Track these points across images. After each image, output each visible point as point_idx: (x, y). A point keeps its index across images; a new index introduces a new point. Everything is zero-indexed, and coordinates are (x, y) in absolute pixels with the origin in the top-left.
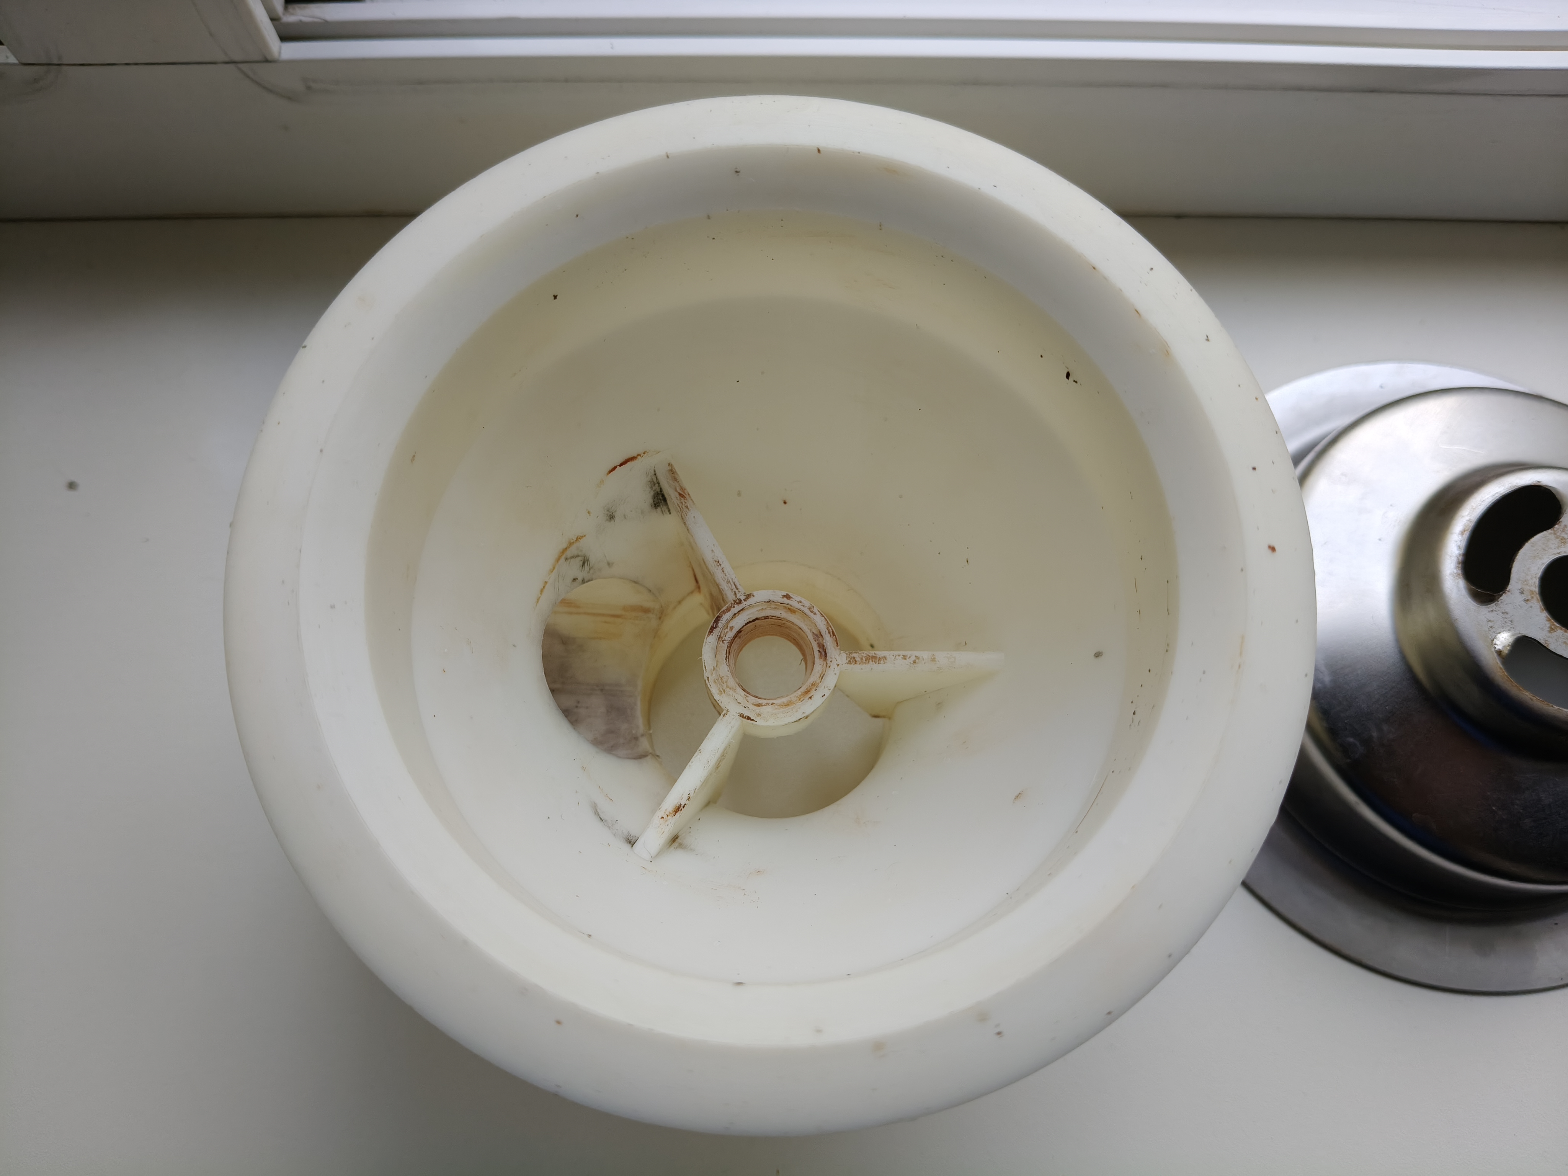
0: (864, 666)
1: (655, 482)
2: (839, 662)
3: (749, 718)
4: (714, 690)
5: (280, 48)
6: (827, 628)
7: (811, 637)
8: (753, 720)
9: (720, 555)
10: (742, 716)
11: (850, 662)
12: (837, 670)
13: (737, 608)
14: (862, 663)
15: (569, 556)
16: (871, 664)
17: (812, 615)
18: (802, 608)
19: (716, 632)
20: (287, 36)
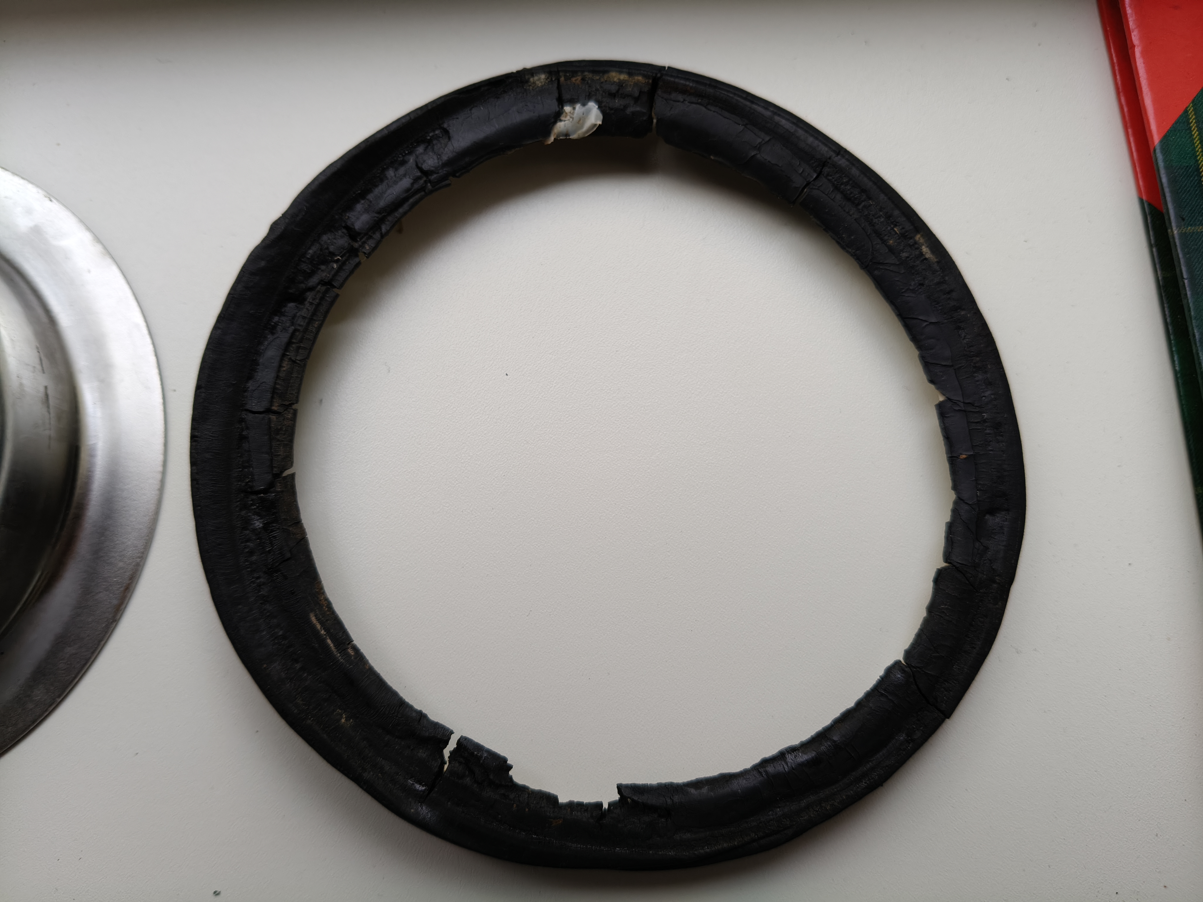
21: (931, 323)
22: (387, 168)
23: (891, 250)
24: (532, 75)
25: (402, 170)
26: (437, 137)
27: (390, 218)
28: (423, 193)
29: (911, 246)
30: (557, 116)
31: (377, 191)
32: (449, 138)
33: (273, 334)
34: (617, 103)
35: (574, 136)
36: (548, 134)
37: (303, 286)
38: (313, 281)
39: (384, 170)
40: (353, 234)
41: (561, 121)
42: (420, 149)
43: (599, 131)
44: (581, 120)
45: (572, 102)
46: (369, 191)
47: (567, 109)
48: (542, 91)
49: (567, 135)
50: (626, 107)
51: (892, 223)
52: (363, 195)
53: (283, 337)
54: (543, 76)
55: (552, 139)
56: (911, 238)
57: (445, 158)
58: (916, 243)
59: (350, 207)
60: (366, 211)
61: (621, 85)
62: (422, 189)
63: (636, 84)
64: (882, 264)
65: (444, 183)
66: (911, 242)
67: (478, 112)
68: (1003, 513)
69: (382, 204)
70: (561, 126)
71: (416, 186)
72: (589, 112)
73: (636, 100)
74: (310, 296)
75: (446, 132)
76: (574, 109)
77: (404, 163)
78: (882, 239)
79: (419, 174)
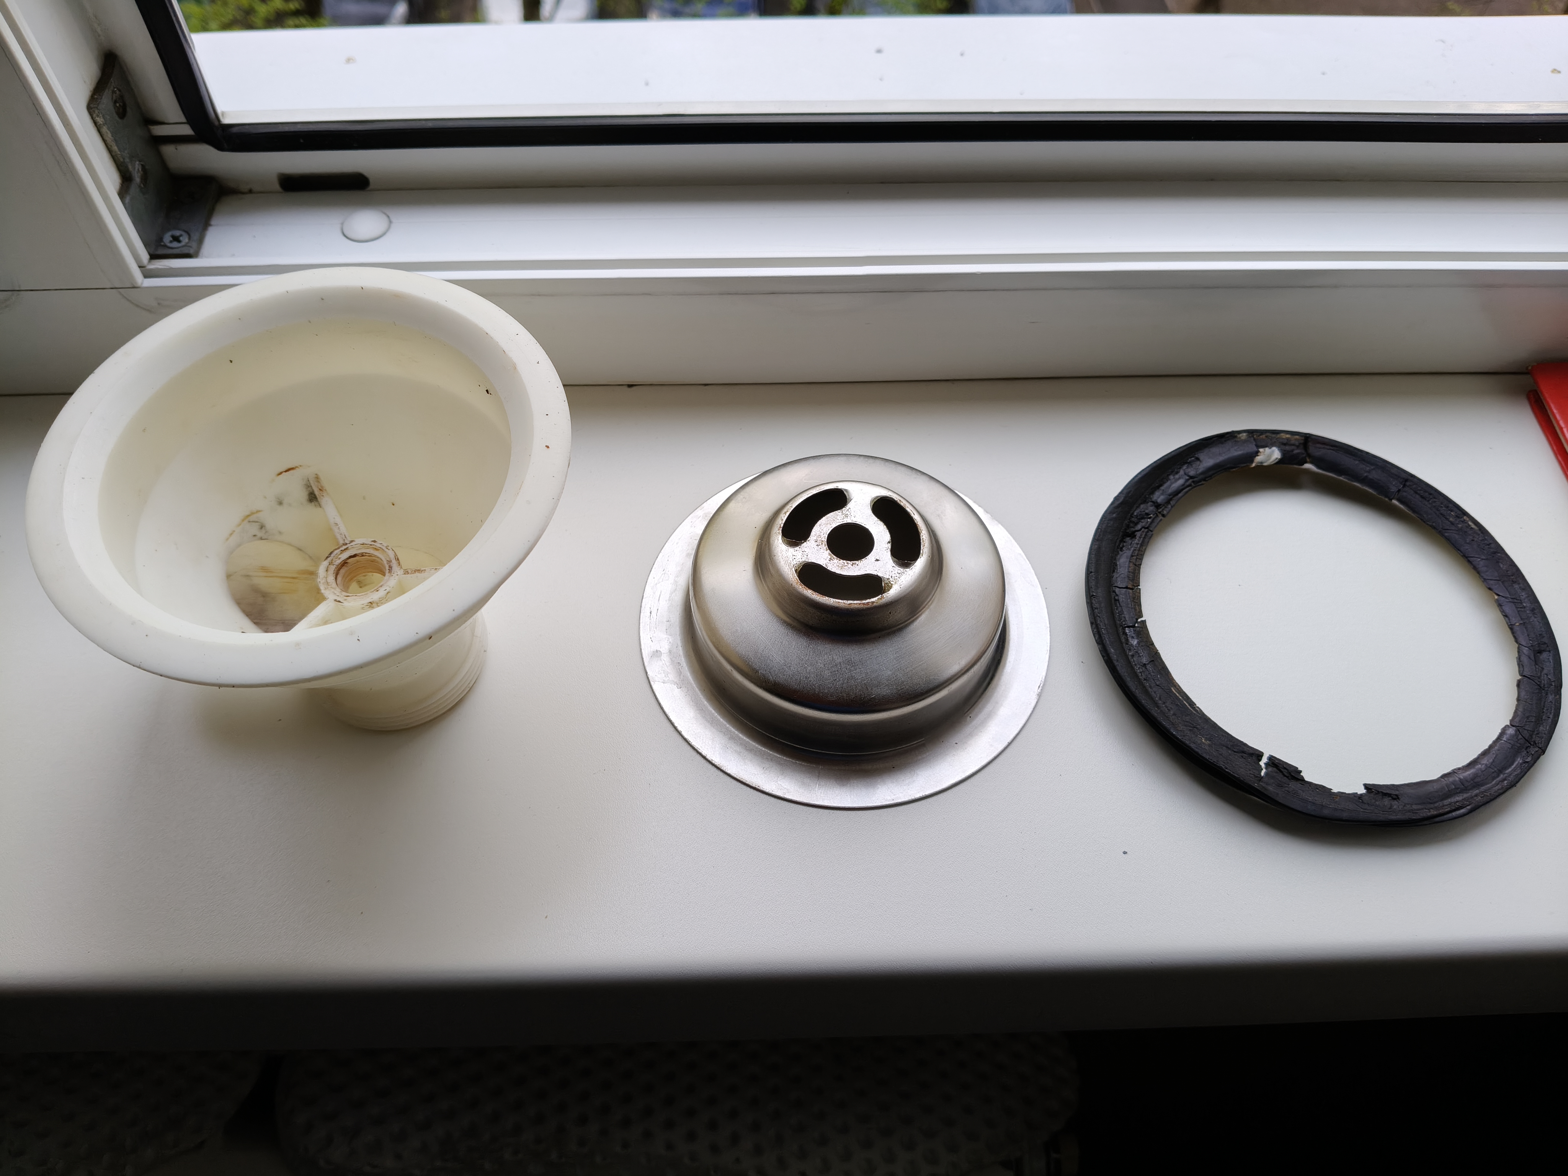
0: (412, 575)
1: (308, 486)
2: (399, 573)
3: (339, 602)
4: (322, 587)
5: (143, 281)
6: (395, 557)
7: (385, 562)
8: (342, 602)
9: (338, 520)
10: (336, 600)
11: (405, 574)
12: (397, 577)
13: (345, 547)
14: (412, 573)
15: (251, 520)
16: (417, 574)
17: (387, 550)
18: (382, 547)
19: (329, 559)
20: (147, 274)
21: (1483, 559)
22: (1170, 475)
23: (1452, 523)
24: (1239, 434)
25: (1177, 476)
26: (1193, 461)
27: (1175, 498)
28: (1190, 488)
29: (1462, 522)
30: (1257, 453)
31: (1166, 485)
32: (1200, 461)
33: (1121, 551)
34: (1287, 448)
35: (1265, 464)
36: (1252, 461)
37: (1133, 529)
38: (1139, 527)
39: (1168, 475)
40: (1157, 506)
41: (1258, 456)
42: (1185, 467)
43: (1280, 462)
44: (1270, 456)
45: (1264, 447)
46: (1161, 485)
47: (1261, 450)
48: (1245, 441)
49: (1262, 463)
50: (1292, 451)
51: (1449, 510)
52: (1158, 487)
53: (1129, 553)
54: (1245, 434)
55: (1254, 465)
56: (1461, 518)
57: (1200, 471)
58: (1464, 520)
59: (1153, 493)
60: (1162, 494)
61: (1288, 439)
62: (1190, 485)
63: (1296, 439)
64: (1448, 530)
65: (1200, 483)
66: (1462, 520)
67: (1215, 450)
68: (1547, 653)
69: (1170, 491)
70: (1258, 459)
71: (1188, 483)
72: (1273, 451)
73: (1298, 447)
74: (1138, 534)
75: (1198, 459)
76: (1265, 450)
77: (1177, 473)
78: (1446, 518)
79: (1187, 478)
